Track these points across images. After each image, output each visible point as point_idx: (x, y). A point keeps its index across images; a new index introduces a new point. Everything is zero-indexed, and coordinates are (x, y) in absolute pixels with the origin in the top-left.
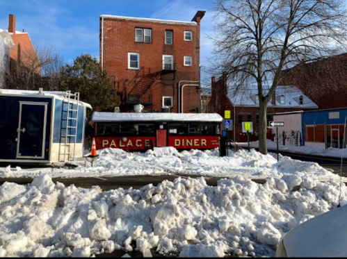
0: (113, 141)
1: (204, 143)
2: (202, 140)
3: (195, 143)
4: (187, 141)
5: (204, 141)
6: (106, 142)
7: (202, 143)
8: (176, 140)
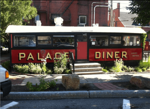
0: (30, 54)
1: (125, 55)
2: (123, 52)
3: (116, 55)
4: (108, 53)
5: (124, 54)
6: (22, 55)
7: (123, 55)
8: (96, 53)
